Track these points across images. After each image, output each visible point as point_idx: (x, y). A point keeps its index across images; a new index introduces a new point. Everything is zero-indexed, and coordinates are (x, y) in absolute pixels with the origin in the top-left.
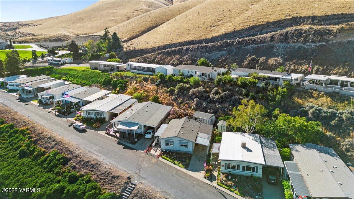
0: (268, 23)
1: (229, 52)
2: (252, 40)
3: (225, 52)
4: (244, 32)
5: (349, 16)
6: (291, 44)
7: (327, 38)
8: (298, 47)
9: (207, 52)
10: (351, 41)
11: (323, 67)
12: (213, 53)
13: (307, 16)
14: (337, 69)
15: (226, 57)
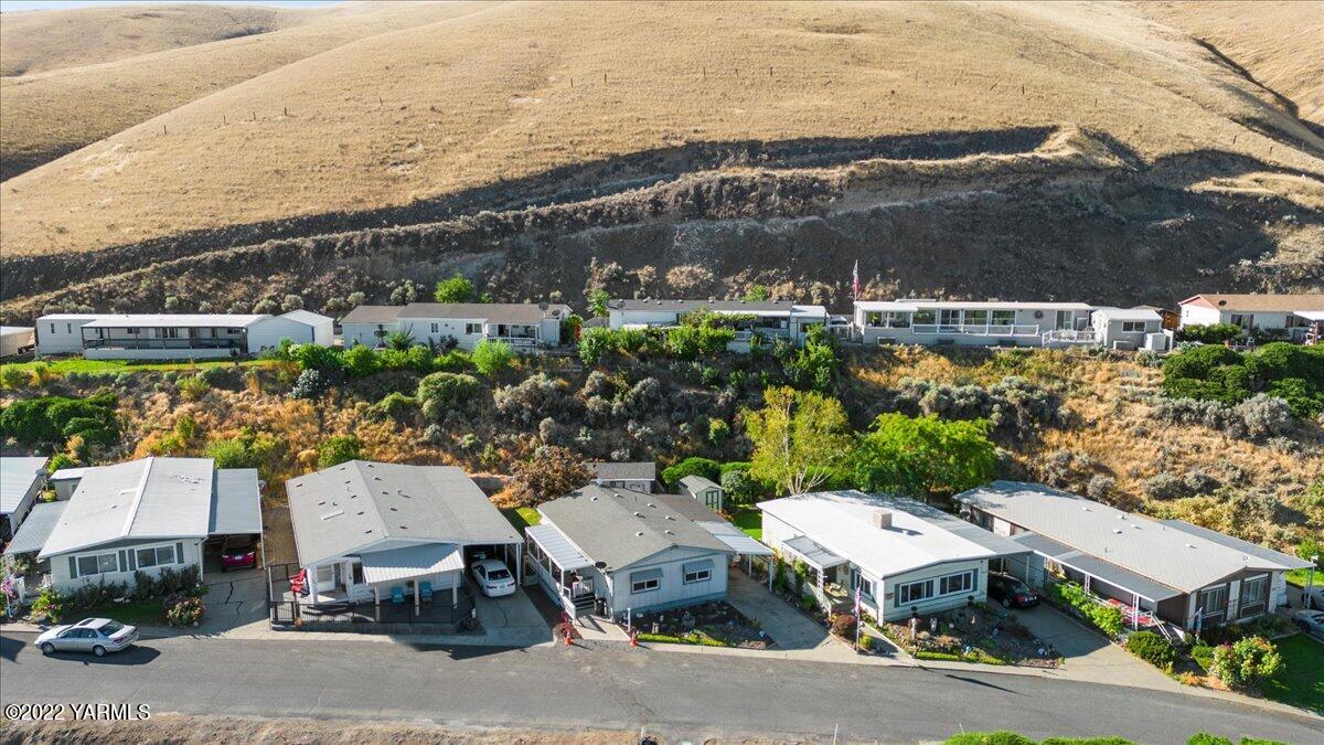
0: (614, 157)
1: (517, 254)
2: (589, 211)
3: (499, 255)
4: (537, 186)
5: (842, 145)
6: (724, 223)
7: (821, 204)
8: (745, 231)
9: (422, 256)
10: (879, 208)
11: (832, 283)
12: (452, 261)
13: (731, 140)
14: (871, 288)
15: (512, 271)
